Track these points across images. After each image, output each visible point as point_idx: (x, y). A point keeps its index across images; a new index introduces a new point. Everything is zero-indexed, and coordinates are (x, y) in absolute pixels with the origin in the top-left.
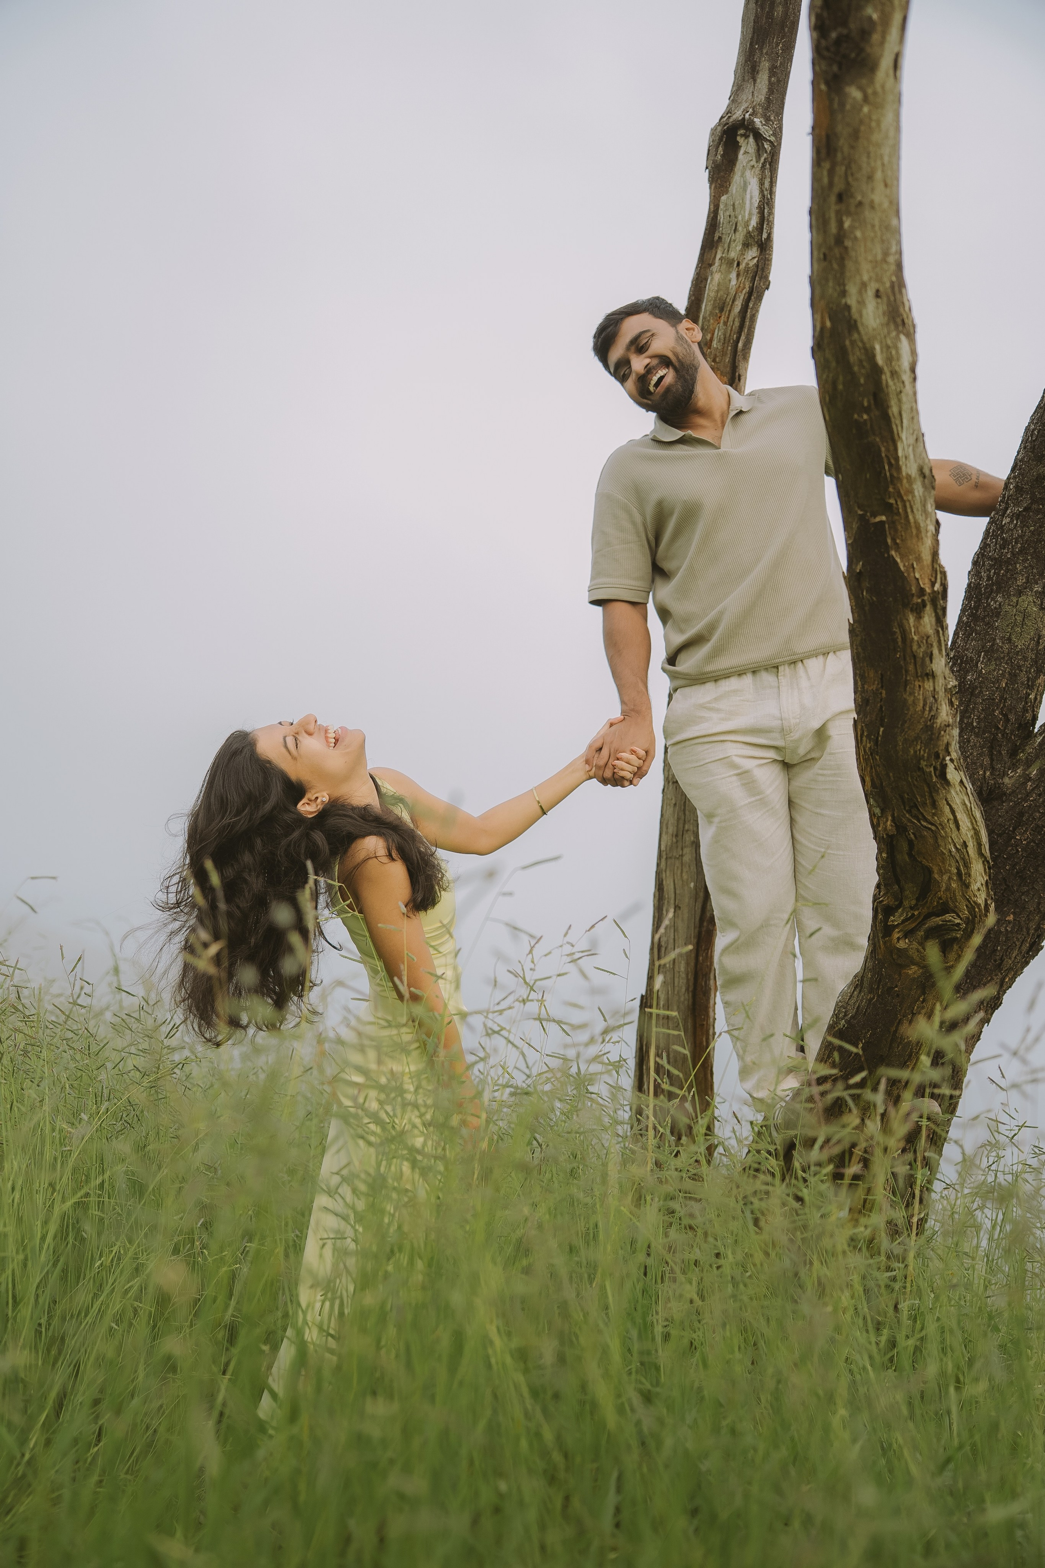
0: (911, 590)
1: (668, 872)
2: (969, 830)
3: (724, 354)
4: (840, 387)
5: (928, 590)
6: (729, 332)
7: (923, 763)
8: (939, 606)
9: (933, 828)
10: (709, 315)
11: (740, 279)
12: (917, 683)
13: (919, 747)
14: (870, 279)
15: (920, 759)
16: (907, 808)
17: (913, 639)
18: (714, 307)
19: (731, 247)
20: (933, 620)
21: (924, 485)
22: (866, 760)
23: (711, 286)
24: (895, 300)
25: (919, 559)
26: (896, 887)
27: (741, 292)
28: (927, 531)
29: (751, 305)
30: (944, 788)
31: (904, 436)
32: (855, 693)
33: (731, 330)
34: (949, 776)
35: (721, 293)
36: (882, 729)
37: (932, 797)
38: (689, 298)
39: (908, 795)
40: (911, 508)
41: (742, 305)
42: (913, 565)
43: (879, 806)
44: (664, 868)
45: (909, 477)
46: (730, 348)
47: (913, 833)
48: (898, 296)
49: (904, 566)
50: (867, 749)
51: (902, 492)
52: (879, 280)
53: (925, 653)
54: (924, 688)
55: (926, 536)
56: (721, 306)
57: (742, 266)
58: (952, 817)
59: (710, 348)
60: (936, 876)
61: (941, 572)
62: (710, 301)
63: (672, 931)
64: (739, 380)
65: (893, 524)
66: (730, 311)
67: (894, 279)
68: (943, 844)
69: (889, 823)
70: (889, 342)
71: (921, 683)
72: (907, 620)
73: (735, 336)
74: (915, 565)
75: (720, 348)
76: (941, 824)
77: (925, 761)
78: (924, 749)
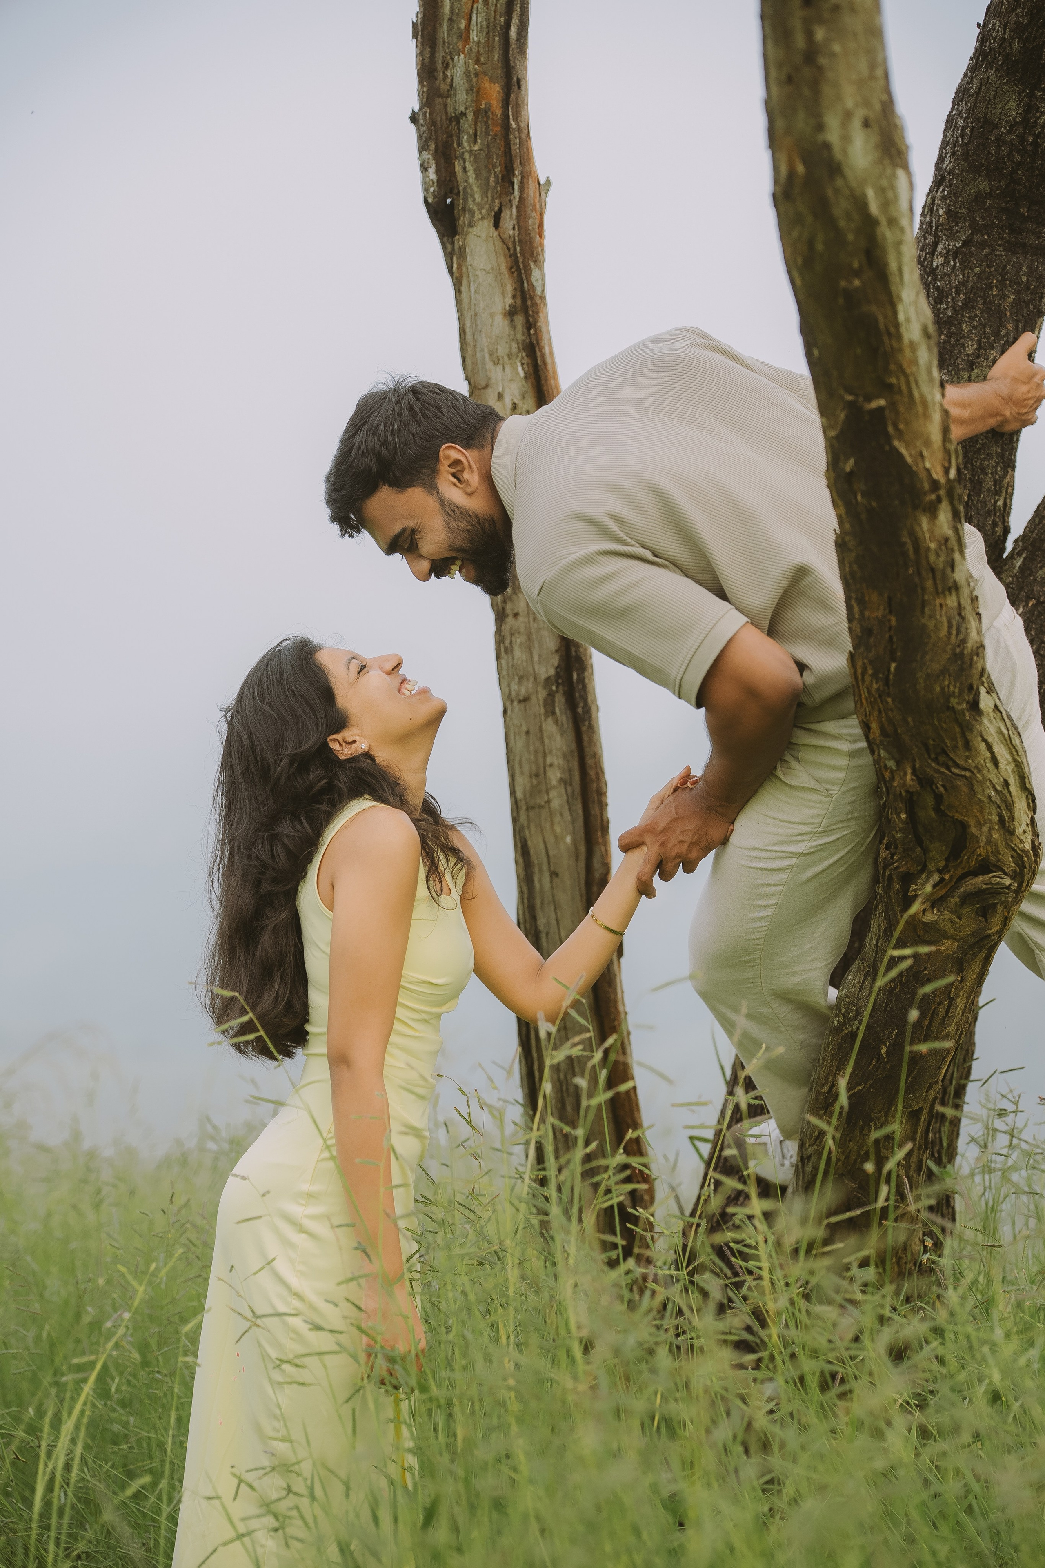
0: (923, 487)
1: (533, 828)
2: (1009, 763)
3: (490, 49)
4: (820, 247)
5: (943, 481)
6: (493, 14)
7: (954, 701)
8: (956, 497)
9: (968, 774)
12: (937, 602)
13: (947, 682)
14: (855, 105)
15: (947, 696)
16: (933, 756)
17: (928, 548)
20: (949, 515)
21: (929, 347)
24: (888, 125)
25: (928, 443)
26: (918, 850)
30: (976, 720)
32: (850, 620)
33: (495, 11)
34: (982, 705)
36: (893, 665)
37: (964, 736)
39: (934, 740)
40: (916, 381)
42: (921, 452)
43: (893, 758)
44: (526, 824)
45: (913, 346)
46: (497, 38)
47: (942, 786)
49: (911, 456)
50: (873, 690)
51: (905, 365)
52: (867, 104)
53: (945, 562)
54: (947, 605)
55: (934, 410)
58: (989, 755)
59: (468, 42)
60: (974, 830)
64: (519, 87)
65: (892, 405)
68: (980, 790)
69: (909, 777)
70: (884, 183)
71: (942, 601)
72: (920, 525)
73: (502, 19)
74: (925, 453)
75: (482, 41)
76: (976, 767)
77: (955, 697)
78: (953, 683)
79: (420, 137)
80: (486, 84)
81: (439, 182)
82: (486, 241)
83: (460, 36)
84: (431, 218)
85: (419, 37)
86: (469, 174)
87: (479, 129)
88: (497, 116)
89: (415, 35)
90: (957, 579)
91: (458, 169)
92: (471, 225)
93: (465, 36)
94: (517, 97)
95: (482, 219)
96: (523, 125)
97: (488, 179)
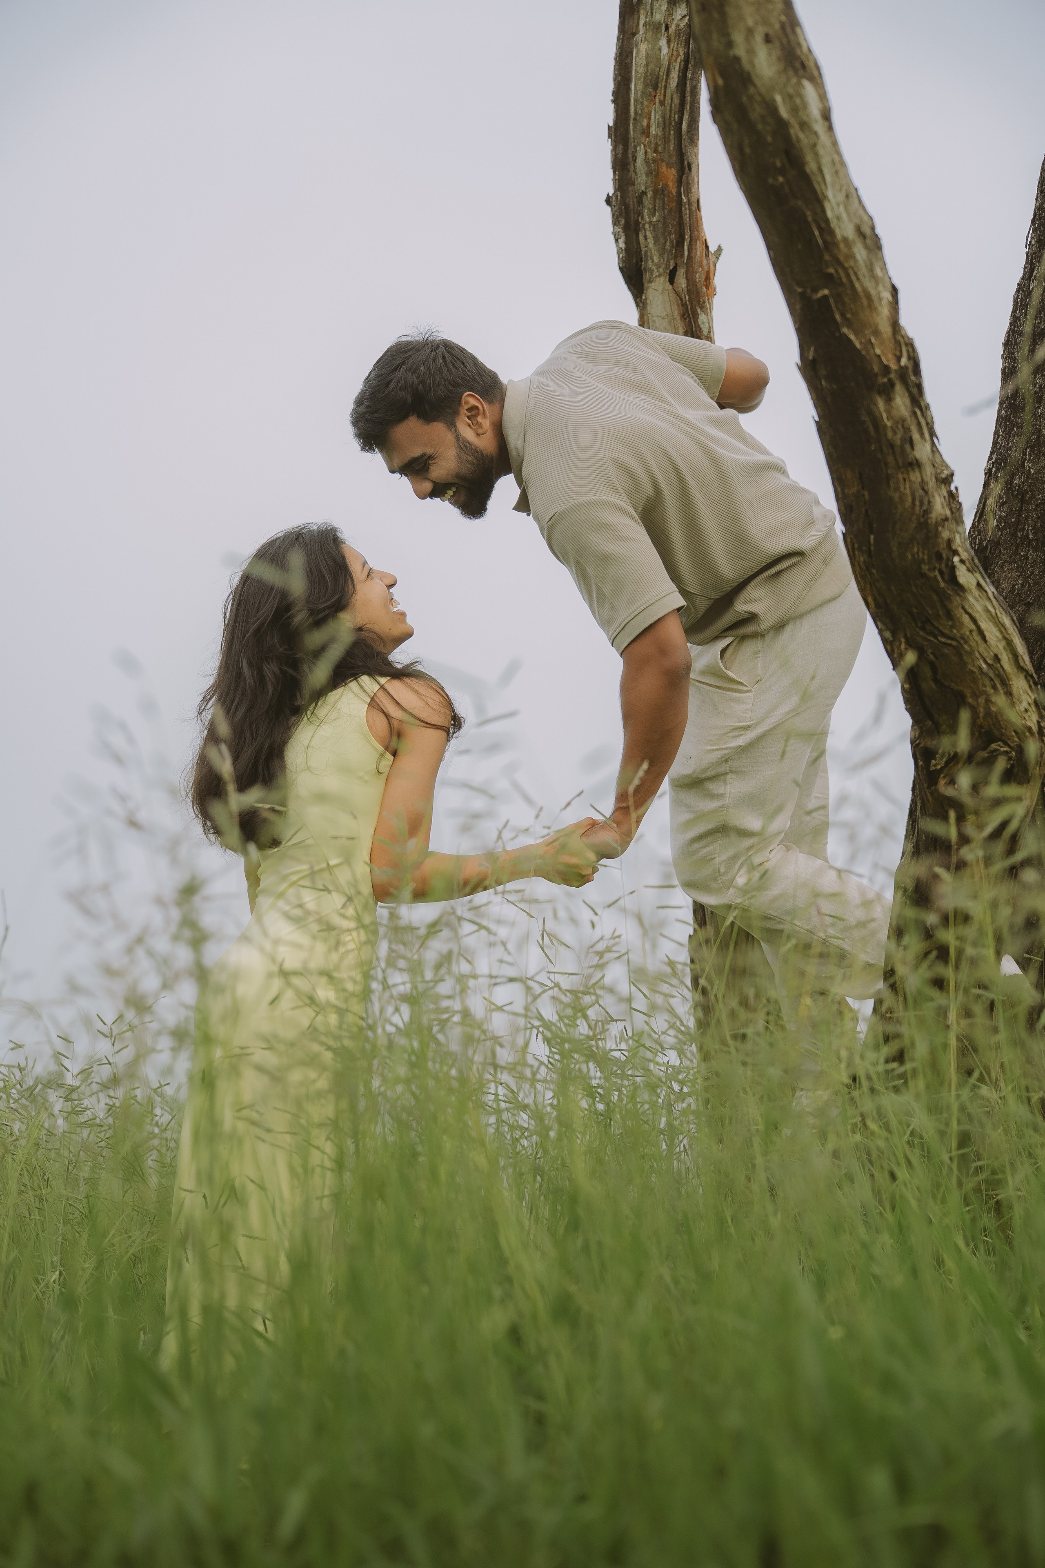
0: (872, 369)
2: (999, 640)
3: (666, 140)
4: (748, 150)
5: (893, 366)
6: (668, 112)
7: (925, 568)
8: (910, 383)
9: (954, 643)
10: (642, 96)
11: (672, 45)
12: (900, 476)
13: (916, 550)
14: (756, 23)
15: (920, 562)
17: (886, 425)
18: (646, 86)
19: (655, 8)
20: (908, 401)
21: (866, 247)
22: (863, 577)
23: (638, 59)
24: (789, 42)
25: (876, 332)
26: (929, 723)
27: (676, 61)
28: (880, 299)
29: (689, 75)
30: (959, 595)
31: (830, 194)
33: (671, 111)
34: (962, 580)
35: (651, 66)
36: (872, 537)
37: (944, 606)
38: (615, 80)
39: (916, 608)
40: (856, 275)
41: (679, 76)
42: (870, 340)
43: (888, 629)
45: (845, 240)
46: (672, 132)
47: (933, 653)
48: (792, 37)
49: (861, 343)
50: (861, 564)
51: (842, 258)
52: (766, 22)
53: (903, 439)
54: (910, 481)
55: (881, 305)
56: (654, 83)
57: (672, 29)
58: (973, 627)
59: (648, 136)
60: (968, 698)
61: (906, 344)
62: (640, 79)
64: (690, 169)
65: (838, 298)
66: (666, 86)
67: (783, 18)
68: (970, 661)
69: (903, 646)
70: (790, 90)
71: (905, 476)
72: (876, 405)
73: (676, 116)
74: (873, 340)
75: (660, 134)
76: (962, 638)
77: (925, 564)
78: (921, 550)
79: (613, 215)
80: (664, 169)
81: (627, 250)
82: (663, 293)
83: (643, 133)
84: (626, 283)
85: (613, 137)
86: (649, 240)
87: (657, 205)
88: (672, 194)
89: (610, 136)
90: (918, 457)
91: (641, 238)
92: (650, 281)
93: (646, 132)
94: (687, 177)
95: (659, 276)
96: (694, 199)
97: (665, 244)
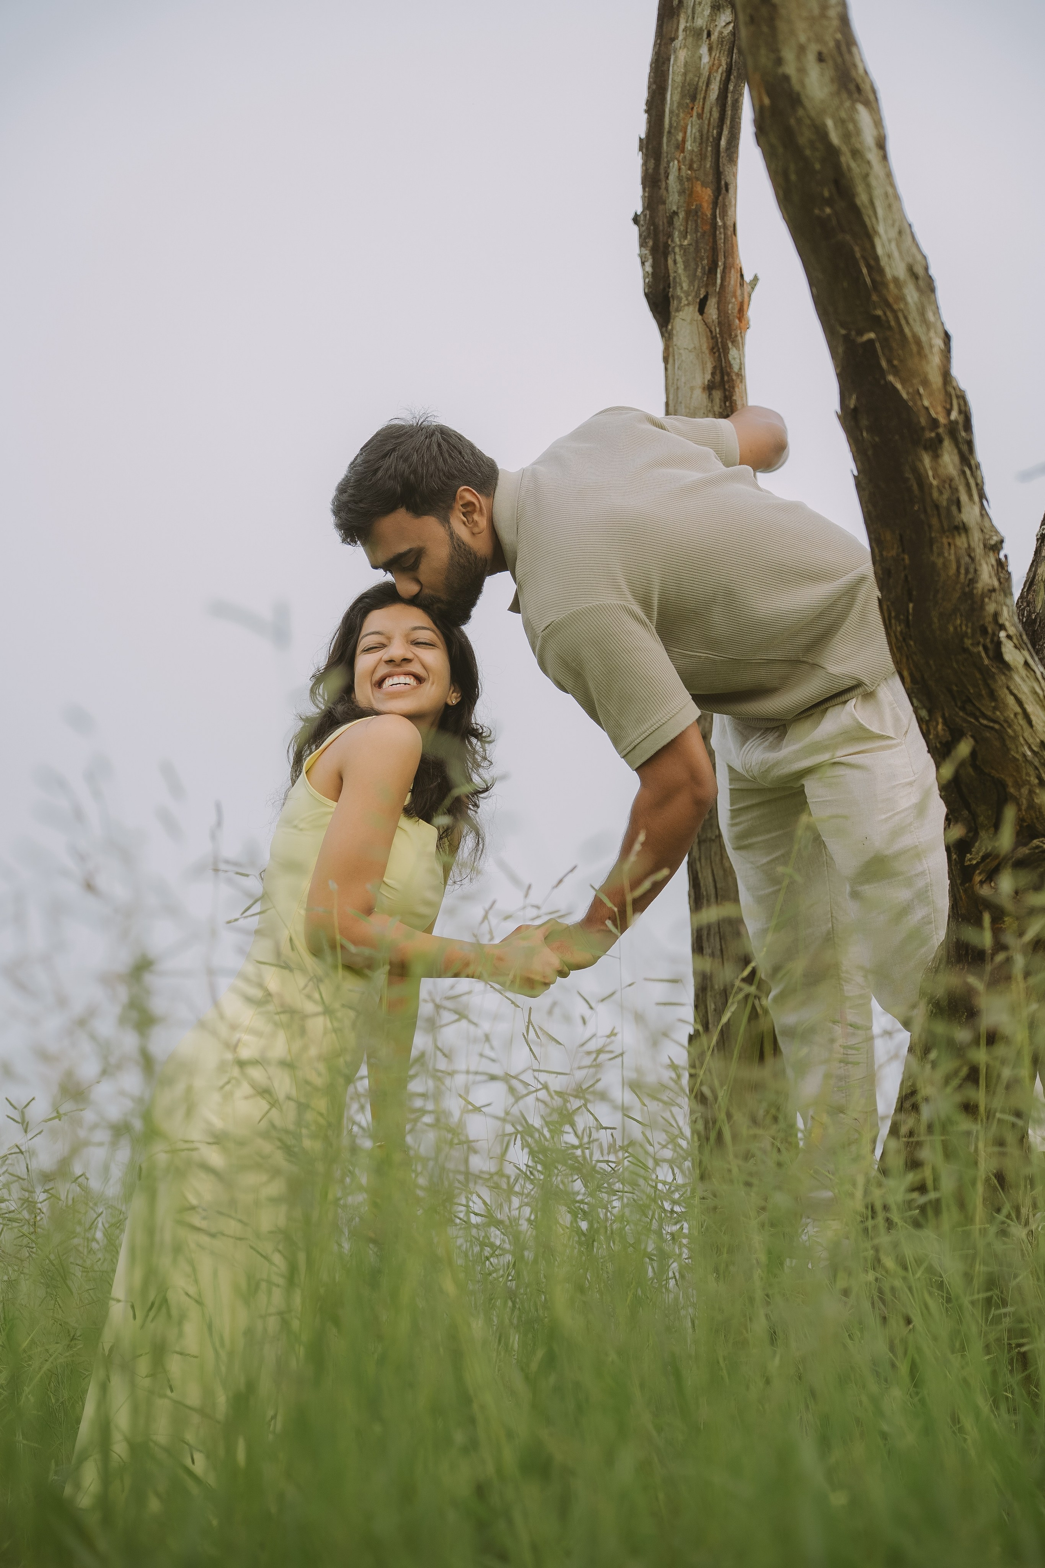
0: (919, 422)
1: (703, 861)
3: (702, 156)
4: (793, 177)
5: (942, 420)
6: (706, 127)
7: (968, 642)
8: (960, 440)
9: (997, 726)
10: (678, 107)
11: (713, 54)
12: (945, 541)
13: (958, 622)
14: (809, 40)
15: (963, 636)
16: (959, 704)
17: (931, 484)
18: (683, 96)
19: (697, 12)
20: (956, 459)
21: (918, 288)
22: (899, 649)
23: (675, 67)
24: (844, 62)
25: (925, 382)
26: (965, 813)
27: (717, 71)
28: (931, 346)
29: (731, 88)
30: (1004, 674)
31: (881, 229)
32: (874, 563)
33: (709, 125)
34: (1008, 657)
35: (690, 76)
36: (911, 605)
37: (987, 685)
38: (649, 88)
39: (957, 686)
40: (906, 318)
41: (720, 88)
42: (918, 391)
43: (924, 707)
44: (697, 857)
45: (896, 280)
46: (709, 149)
48: (847, 57)
49: (908, 393)
50: (898, 634)
51: (891, 300)
52: (819, 39)
53: (949, 500)
54: (955, 545)
55: (932, 352)
56: (692, 94)
57: (715, 37)
58: (1018, 710)
59: (683, 151)
60: (1012, 790)
61: (958, 397)
62: (676, 88)
63: (718, 939)
64: (727, 190)
65: (886, 342)
66: (704, 98)
67: (839, 36)
68: (1013, 747)
69: (940, 727)
70: (843, 114)
71: (950, 540)
72: (921, 461)
73: (715, 131)
74: (921, 390)
75: (696, 150)
76: (1006, 721)
77: (968, 638)
78: (964, 622)
79: (640, 236)
80: (698, 188)
81: (654, 274)
82: (691, 323)
83: (677, 147)
84: (651, 310)
85: (644, 150)
86: (678, 265)
87: (689, 227)
88: (707, 216)
89: (641, 149)
90: (965, 520)
91: (670, 262)
92: (678, 310)
93: (681, 146)
94: (724, 199)
95: (688, 304)
96: (730, 223)
97: (696, 270)
